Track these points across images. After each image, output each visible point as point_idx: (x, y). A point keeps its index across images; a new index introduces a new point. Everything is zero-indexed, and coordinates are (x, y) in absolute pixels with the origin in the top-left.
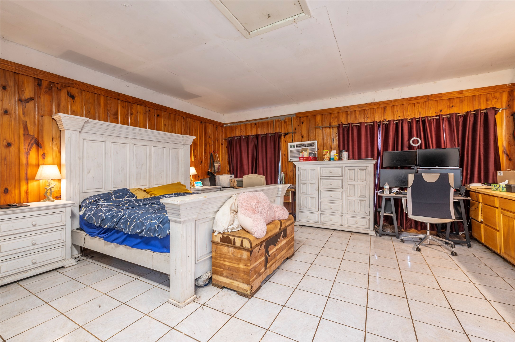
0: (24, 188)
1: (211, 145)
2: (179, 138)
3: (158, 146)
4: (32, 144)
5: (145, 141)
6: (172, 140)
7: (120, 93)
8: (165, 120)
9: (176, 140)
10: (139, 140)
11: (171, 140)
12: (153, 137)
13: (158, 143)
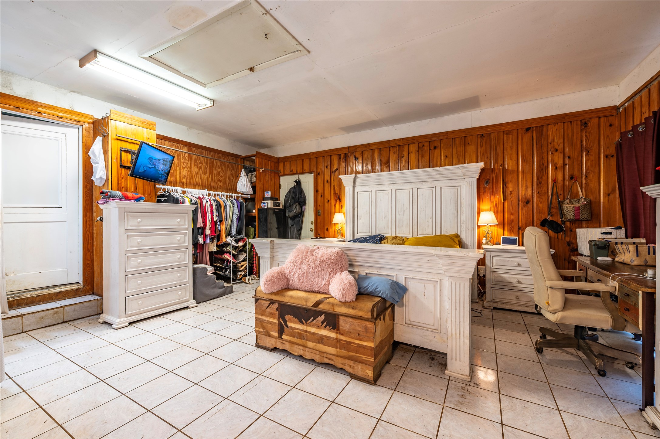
0: (333, 228)
1: (560, 165)
2: (455, 171)
3: (425, 187)
4: (337, 200)
5: (408, 184)
6: (443, 175)
7: (390, 140)
8: (445, 151)
9: (449, 175)
10: (401, 184)
11: (441, 176)
12: (416, 178)
13: (424, 183)
